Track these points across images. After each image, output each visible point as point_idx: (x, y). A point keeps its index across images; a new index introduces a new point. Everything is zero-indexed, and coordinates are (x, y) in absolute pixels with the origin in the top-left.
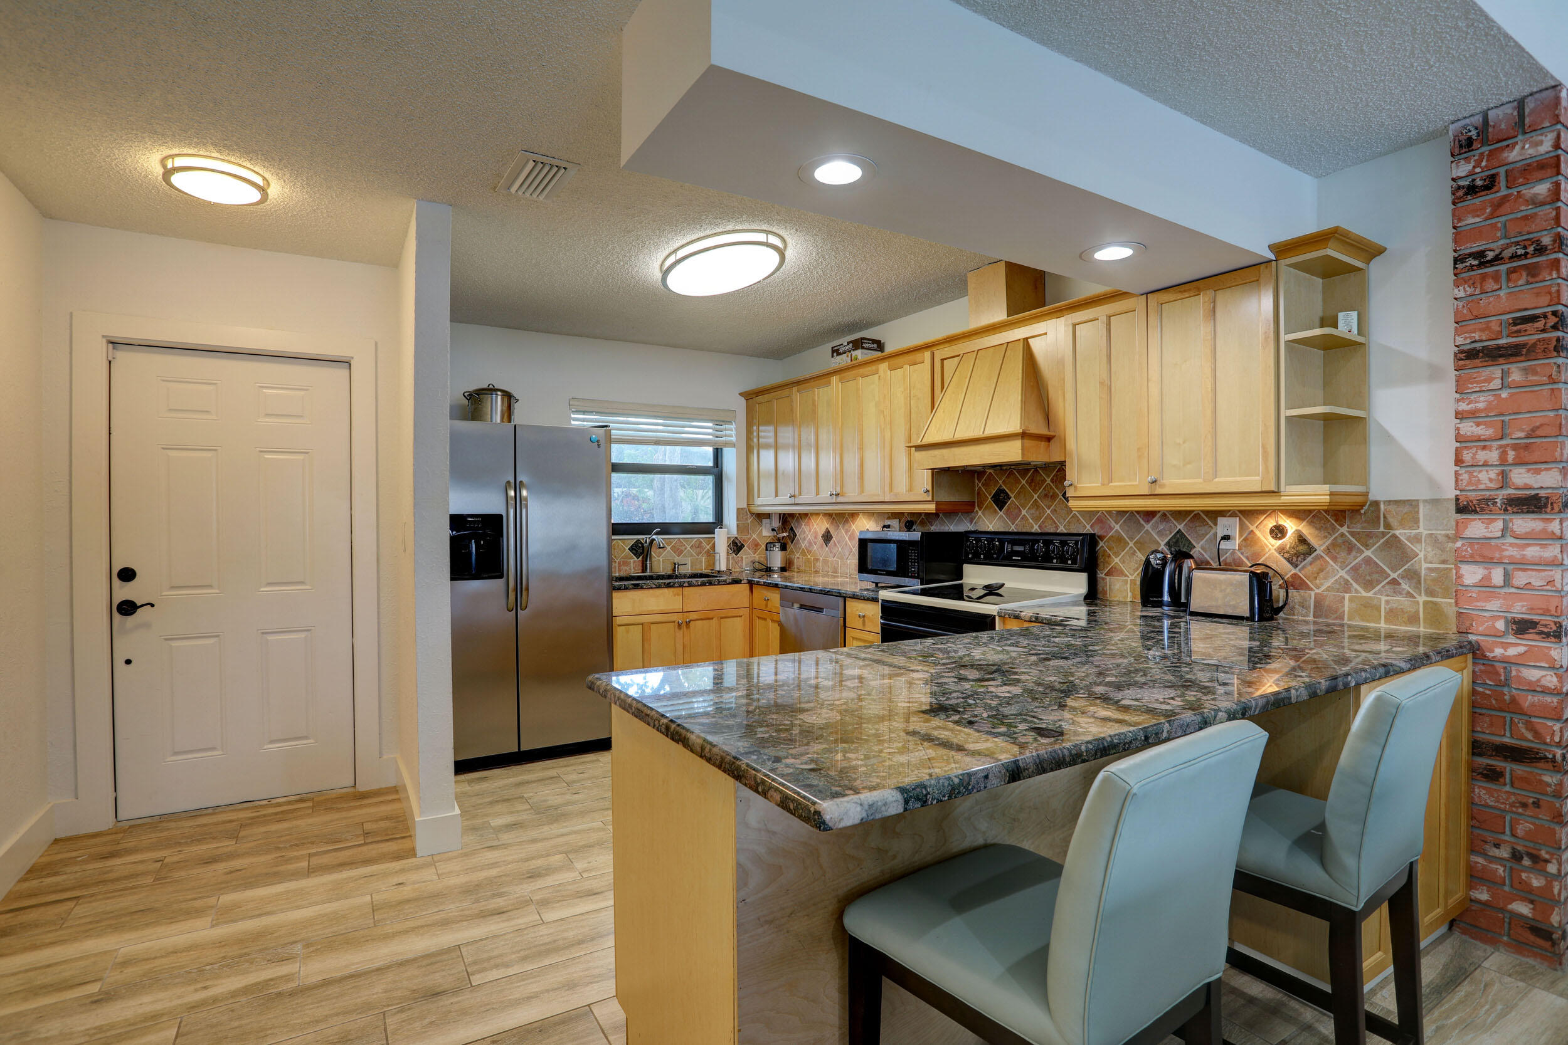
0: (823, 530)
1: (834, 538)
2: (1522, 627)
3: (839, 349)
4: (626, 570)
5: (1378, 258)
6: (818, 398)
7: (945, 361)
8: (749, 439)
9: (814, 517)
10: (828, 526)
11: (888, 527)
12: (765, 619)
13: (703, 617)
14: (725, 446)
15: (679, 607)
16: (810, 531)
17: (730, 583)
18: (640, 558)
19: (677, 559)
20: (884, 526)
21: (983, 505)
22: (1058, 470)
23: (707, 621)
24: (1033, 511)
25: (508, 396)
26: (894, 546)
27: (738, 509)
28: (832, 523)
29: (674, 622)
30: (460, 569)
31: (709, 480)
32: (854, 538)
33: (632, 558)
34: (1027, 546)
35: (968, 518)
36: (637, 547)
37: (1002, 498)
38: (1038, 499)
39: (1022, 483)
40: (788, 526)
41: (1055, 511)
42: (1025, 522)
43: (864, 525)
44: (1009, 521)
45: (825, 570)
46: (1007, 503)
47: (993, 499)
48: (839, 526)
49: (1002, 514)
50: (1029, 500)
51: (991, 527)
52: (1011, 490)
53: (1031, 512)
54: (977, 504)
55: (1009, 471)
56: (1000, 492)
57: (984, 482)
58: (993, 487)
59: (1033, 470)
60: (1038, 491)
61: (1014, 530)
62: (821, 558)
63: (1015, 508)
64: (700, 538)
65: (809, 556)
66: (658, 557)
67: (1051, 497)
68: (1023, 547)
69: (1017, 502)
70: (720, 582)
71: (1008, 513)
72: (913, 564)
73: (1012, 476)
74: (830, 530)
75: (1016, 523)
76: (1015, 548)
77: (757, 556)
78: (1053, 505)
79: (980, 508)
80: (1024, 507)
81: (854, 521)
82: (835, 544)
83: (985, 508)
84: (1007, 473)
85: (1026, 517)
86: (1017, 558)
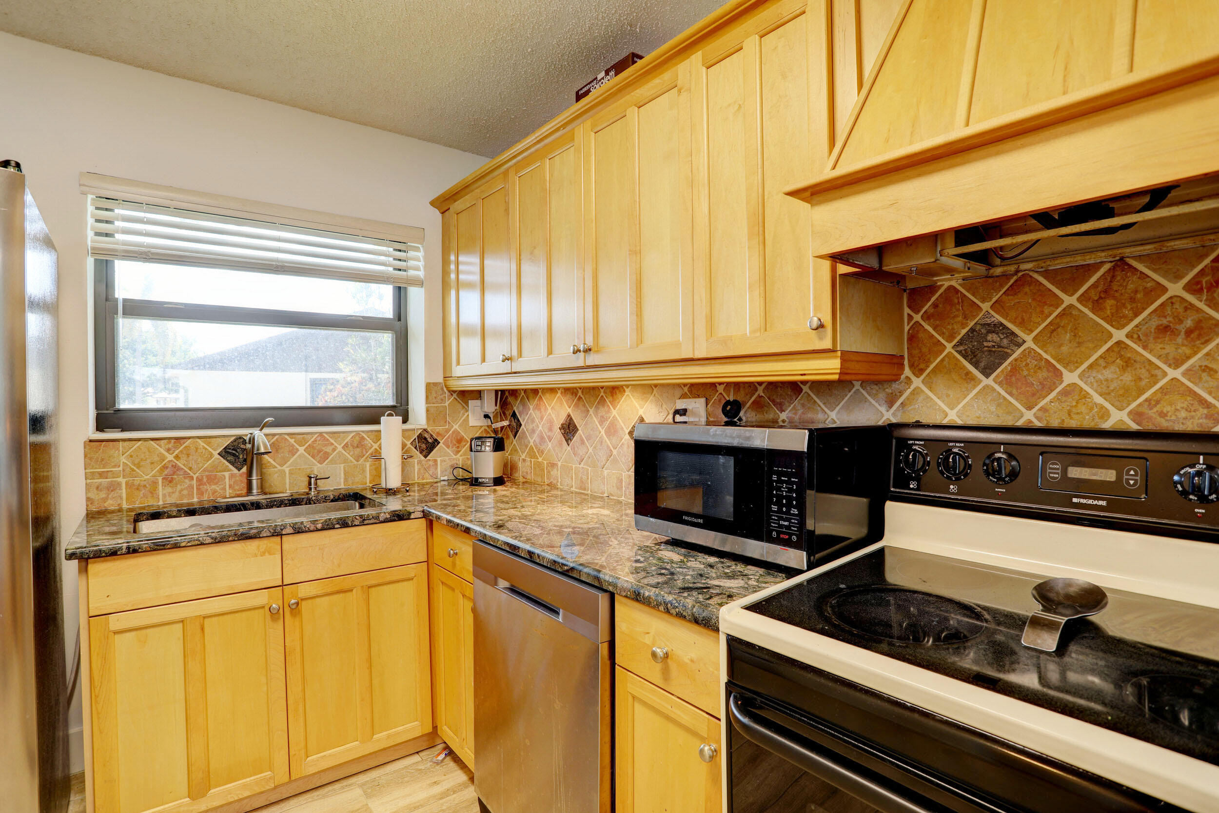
0: (562, 419)
1: (580, 432)
3: (589, 90)
4: (214, 492)
6: (551, 175)
8: (445, 273)
9: (548, 395)
10: (570, 410)
11: (683, 412)
12: (451, 590)
13: (329, 590)
14: (411, 285)
15: (271, 577)
16: (542, 418)
17: (386, 521)
18: (244, 469)
19: (318, 469)
20: (677, 412)
21: (928, 362)
23: (342, 595)
26: (726, 465)
27: (431, 386)
28: (576, 406)
29: (263, 607)
31: (386, 339)
32: (616, 431)
33: (226, 470)
34: (1129, 470)
35: (882, 395)
36: (236, 451)
37: (990, 344)
38: (1128, 342)
39: (1069, 300)
40: (508, 410)
41: (1204, 371)
42: (1074, 404)
43: (641, 412)
44: (1017, 400)
45: (566, 484)
46: (1006, 356)
47: (961, 348)
48: (591, 411)
49: (990, 381)
50: (1091, 345)
51: (953, 417)
52: (1022, 324)
53: (1100, 376)
54: (909, 360)
55: (1015, 278)
56: (984, 331)
57: (932, 310)
58: (960, 319)
59: (1107, 267)
60: (1132, 320)
61: (1031, 422)
62: (559, 464)
63: (1040, 368)
64: (358, 433)
65: (540, 459)
66: (281, 465)
67: (1189, 332)
68: (1114, 472)
69: (1046, 352)
70: (364, 520)
71: (1014, 379)
72: (784, 509)
73: (1027, 289)
74: (574, 418)
75: (1042, 404)
76: (1075, 472)
77: (461, 458)
78: (1195, 353)
79: (918, 371)
80: (1071, 363)
81: (619, 403)
82: (589, 441)
83: (934, 371)
84: (1010, 284)
85: (1081, 389)
86: (1090, 502)
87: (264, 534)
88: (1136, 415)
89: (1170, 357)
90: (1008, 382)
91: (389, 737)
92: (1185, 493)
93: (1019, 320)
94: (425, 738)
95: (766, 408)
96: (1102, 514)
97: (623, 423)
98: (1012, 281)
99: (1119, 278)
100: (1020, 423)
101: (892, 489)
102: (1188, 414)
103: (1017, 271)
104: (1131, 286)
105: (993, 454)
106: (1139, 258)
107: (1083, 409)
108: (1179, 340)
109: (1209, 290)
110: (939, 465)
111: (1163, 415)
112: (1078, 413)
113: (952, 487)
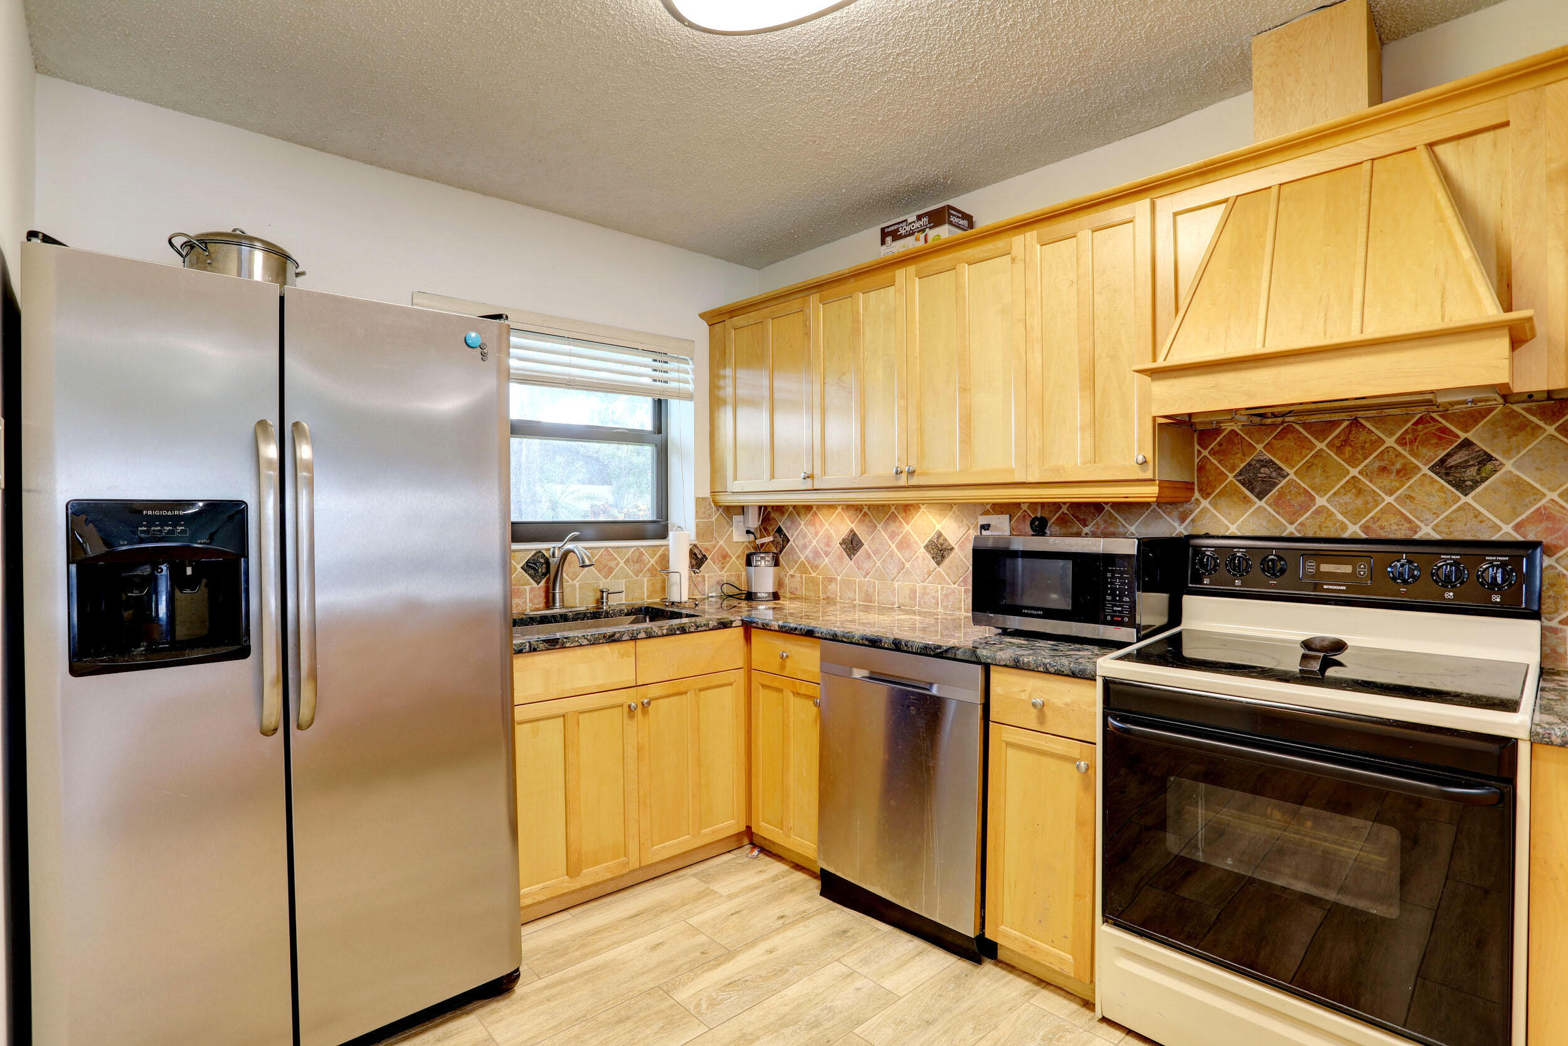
0: (844, 533)
1: (866, 546)
3: (898, 230)
6: (866, 308)
7: (1179, 218)
8: (715, 387)
9: (825, 511)
10: (853, 526)
11: (985, 527)
12: (779, 690)
13: (670, 692)
14: (673, 397)
15: (628, 678)
16: (817, 534)
17: (714, 629)
18: (543, 583)
21: (1214, 488)
23: (678, 698)
24: (1347, 499)
25: (279, 256)
27: (698, 500)
28: (861, 521)
29: (622, 706)
31: (645, 455)
32: (909, 546)
33: (528, 584)
34: (1361, 565)
35: (1175, 513)
36: (536, 565)
37: (1263, 475)
38: (1360, 477)
39: (1320, 445)
40: (771, 525)
41: (1407, 498)
42: (1324, 520)
43: (938, 527)
44: (1282, 517)
45: (847, 597)
46: (1276, 484)
47: (1240, 478)
48: (879, 527)
49: (1262, 503)
50: (1335, 478)
51: (1233, 530)
52: (1287, 461)
53: (1341, 501)
54: (1198, 486)
55: (1282, 427)
56: (1258, 465)
57: (1217, 448)
58: (1239, 455)
59: (1346, 423)
60: (1362, 462)
61: (1293, 533)
62: (839, 578)
63: (1299, 494)
64: (638, 548)
65: (814, 575)
66: (573, 580)
67: (1398, 472)
68: (1351, 567)
69: (1303, 482)
70: (698, 627)
71: (1280, 501)
72: (1118, 598)
73: (1290, 436)
74: (857, 532)
75: (1301, 520)
76: (1325, 568)
77: (725, 574)
78: (1402, 486)
79: (1206, 494)
80: (1322, 491)
81: (912, 518)
82: (877, 556)
83: (1219, 495)
84: (1278, 431)
85: (1328, 510)
86: (1335, 587)
88: (1365, 528)
89: (1387, 488)
90: (1276, 503)
91: (713, 832)
92: (1394, 579)
93: (1284, 458)
94: (735, 838)
95: (1069, 524)
96: (1343, 595)
97: (918, 537)
98: (1279, 429)
99: (1354, 432)
100: (1285, 534)
101: (1190, 585)
102: (1398, 527)
103: (1283, 422)
104: (1362, 438)
105: (1268, 556)
106: (1367, 419)
107: (1329, 523)
108: (1393, 476)
109: (1410, 444)
110: (1227, 565)
111: (1382, 528)
112: (1326, 527)
113: (1237, 581)
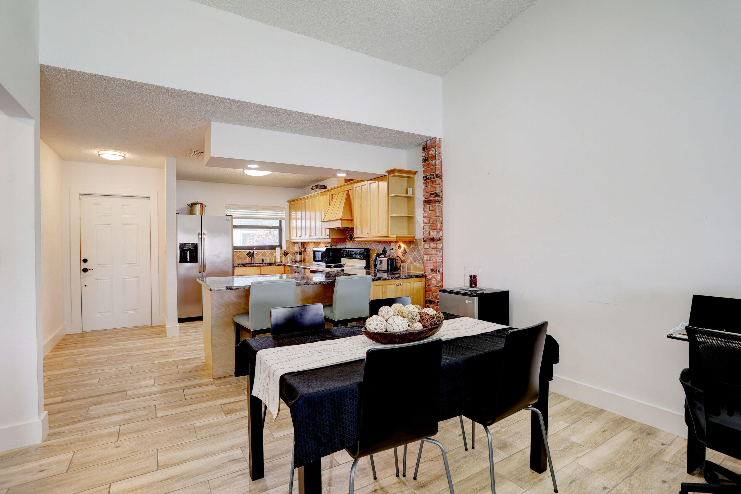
2: (432, 270)
3: (312, 188)
4: (245, 262)
5: (416, 174)
7: (333, 195)
8: (290, 216)
14: (282, 219)
17: (277, 265)
18: (251, 258)
19: (264, 258)
21: (347, 239)
22: (352, 229)
25: (202, 205)
26: (320, 252)
27: (287, 241)
30: (183, 259)
33: (248, 257)
36: (249, 254)
64: (271, 251)
66: (257, 257)
77: (293, 257)
87: (258, 266)
